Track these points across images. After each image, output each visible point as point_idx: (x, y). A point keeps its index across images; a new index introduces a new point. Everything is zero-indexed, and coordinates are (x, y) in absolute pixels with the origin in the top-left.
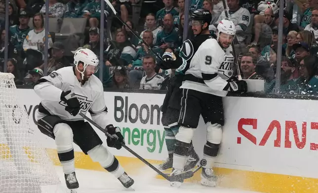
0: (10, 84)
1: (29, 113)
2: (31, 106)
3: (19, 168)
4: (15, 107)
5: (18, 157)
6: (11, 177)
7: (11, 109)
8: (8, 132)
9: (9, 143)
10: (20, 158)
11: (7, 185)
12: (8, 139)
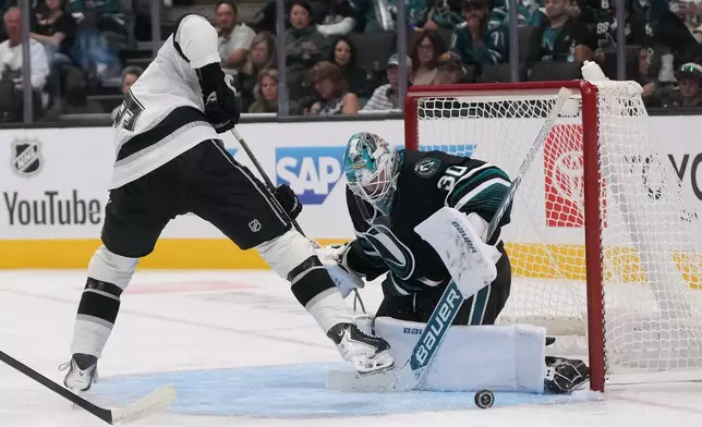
0: (632, 108)
1: (681, 175)
2: (686, 158)
3: (663, 305)
4: (647, 161)
5: (660, 278)
6: (647, 327)
7: (639, 165)
8: (633, 220)
9: (636, 246)
10: (663, 281)
11: (637, 346)
12: (634, 238)
